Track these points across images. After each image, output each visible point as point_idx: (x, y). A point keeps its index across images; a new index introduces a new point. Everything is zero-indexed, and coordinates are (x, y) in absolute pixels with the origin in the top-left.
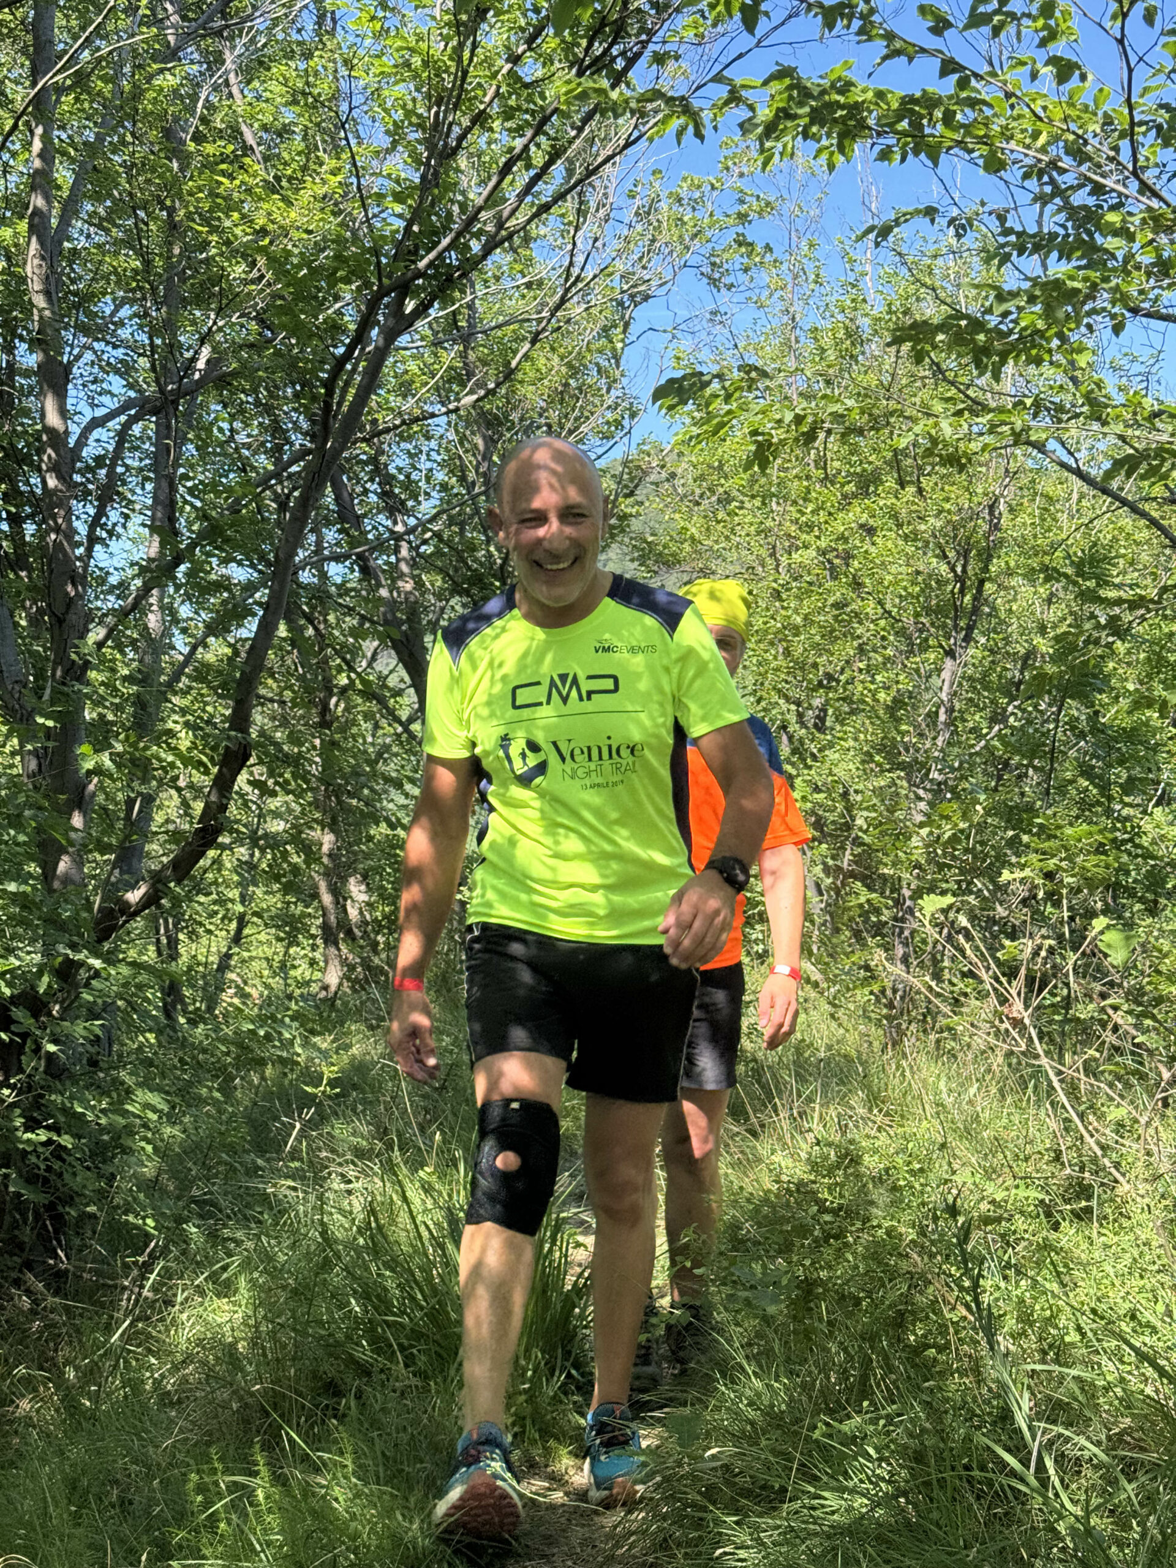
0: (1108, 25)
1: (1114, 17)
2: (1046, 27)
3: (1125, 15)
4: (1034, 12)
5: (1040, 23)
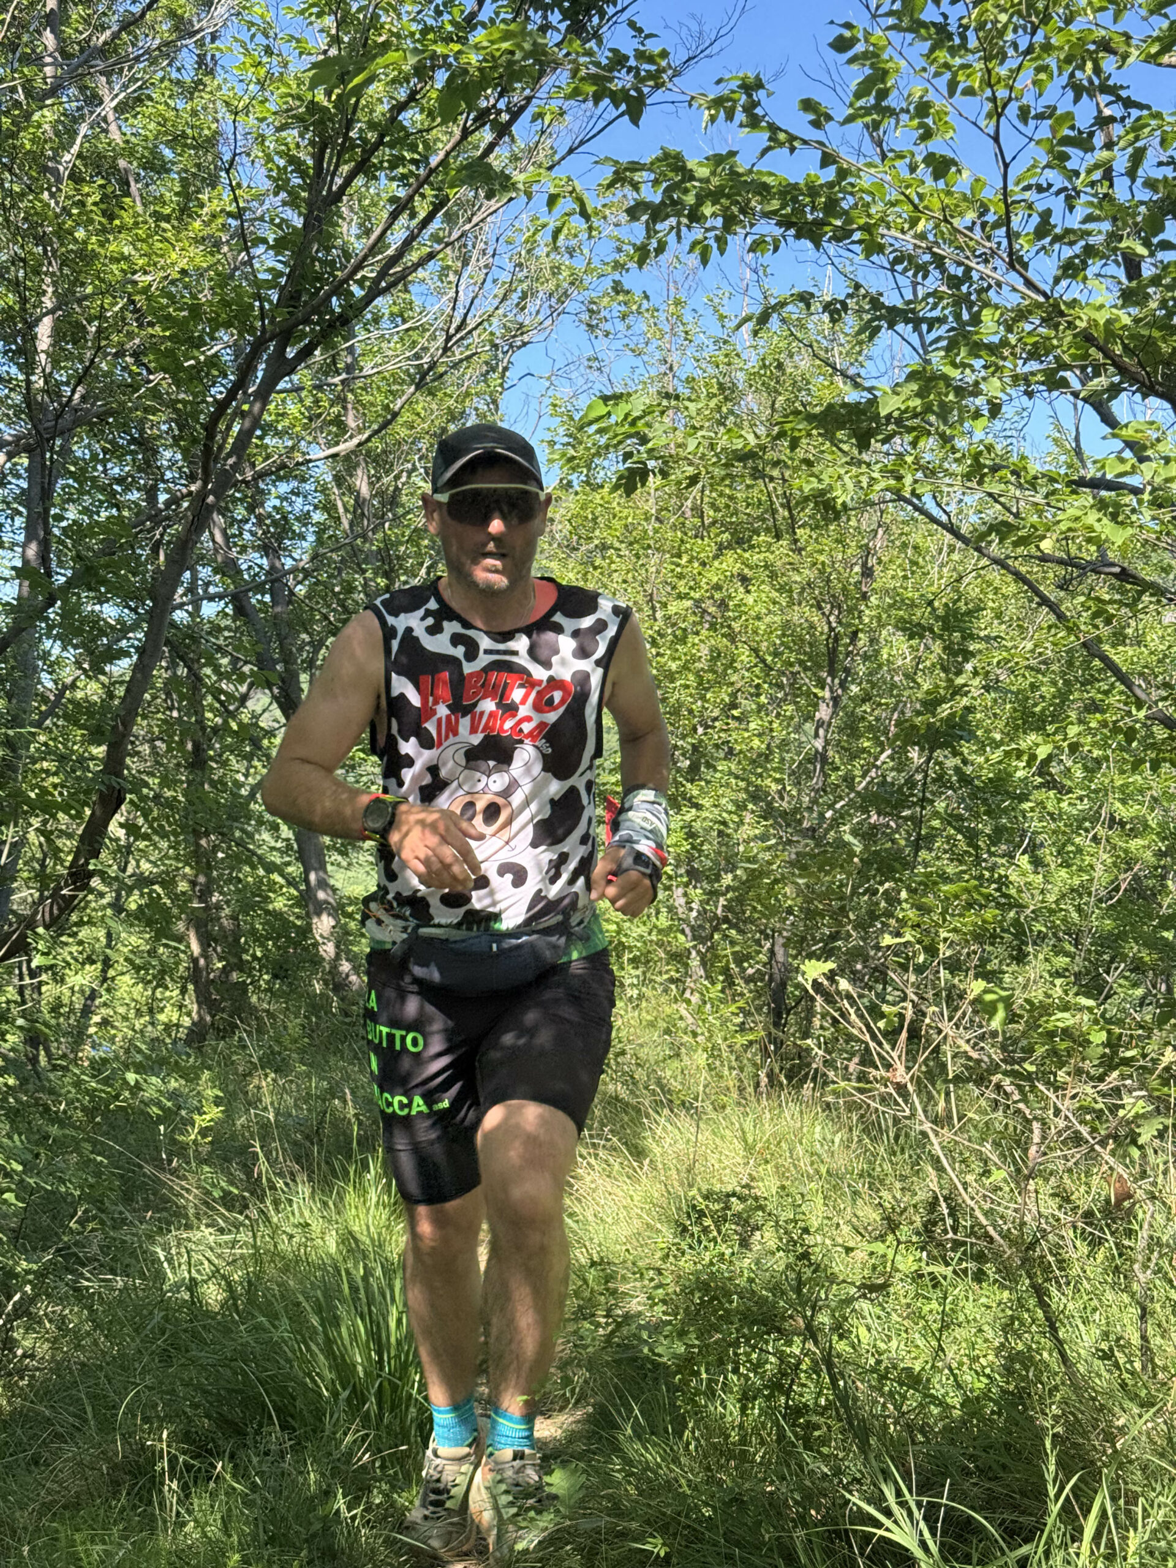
1: (989, 117)
2: (922, 125)
3: (999, 115)
5: (916, 122)
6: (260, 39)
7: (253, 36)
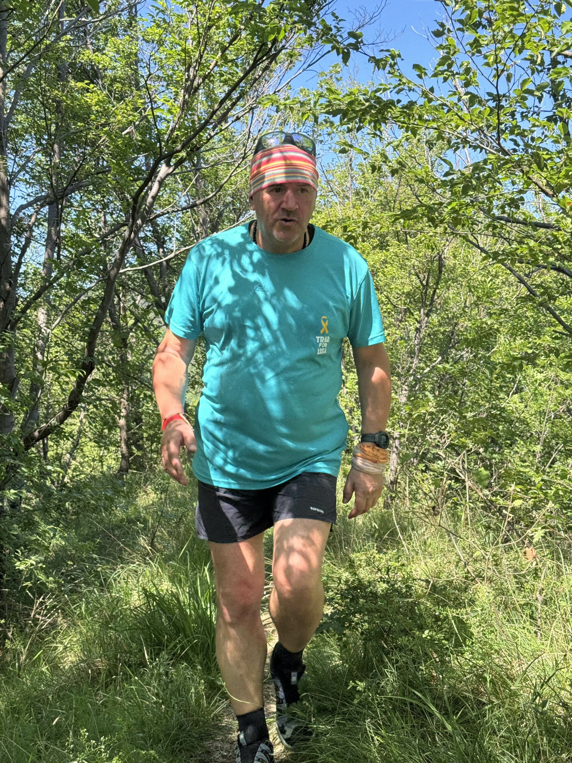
0: (491, 80)
1: (494, 76)
2: (466, 79)
3: (499, 76)
4: (461, 72)
5: (463, 77)
6: (161, 15)
7: (158, 14)
